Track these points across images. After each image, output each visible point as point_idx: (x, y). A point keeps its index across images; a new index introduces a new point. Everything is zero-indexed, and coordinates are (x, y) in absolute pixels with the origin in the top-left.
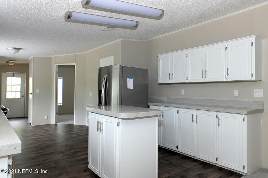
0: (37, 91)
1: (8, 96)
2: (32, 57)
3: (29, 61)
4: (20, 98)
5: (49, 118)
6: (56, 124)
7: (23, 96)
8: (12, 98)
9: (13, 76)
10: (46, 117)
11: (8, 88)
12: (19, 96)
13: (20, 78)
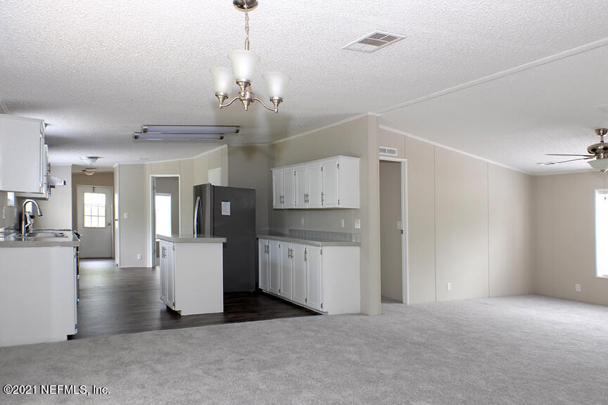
0: (125, 216)
1: (87, 224)
2: (117, 164)
3: (114, 168)
4: (104, 226)
5: (143, 258)
6: (154, 268)
7: (109, 224)
8: (93, 226)
9: (94, 191)
10: (139, 257)
11: (87, 212)
12: (102, 224)
13: (104, 195)
